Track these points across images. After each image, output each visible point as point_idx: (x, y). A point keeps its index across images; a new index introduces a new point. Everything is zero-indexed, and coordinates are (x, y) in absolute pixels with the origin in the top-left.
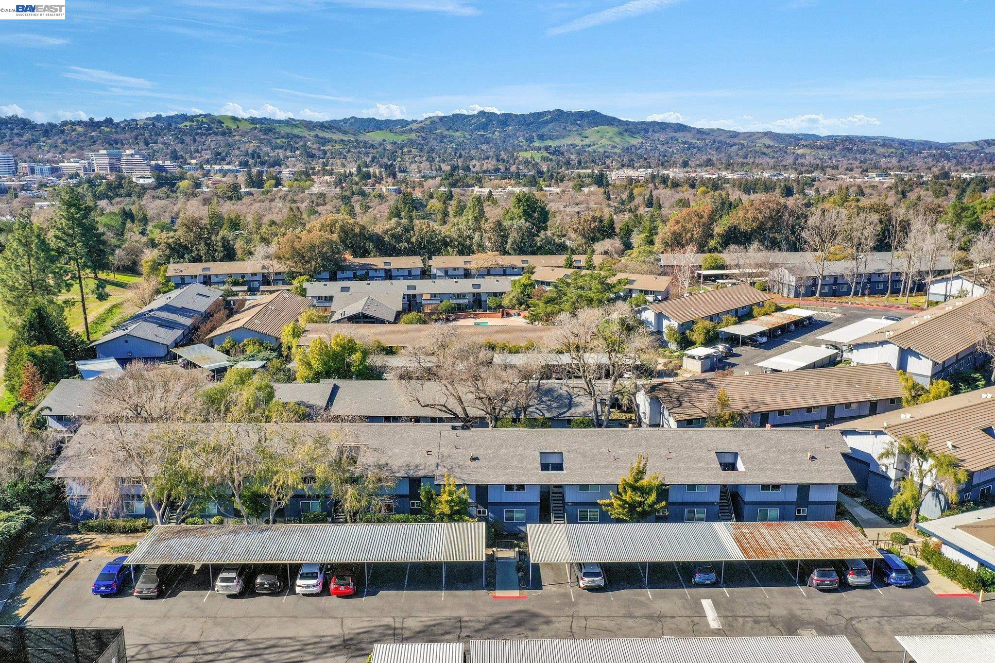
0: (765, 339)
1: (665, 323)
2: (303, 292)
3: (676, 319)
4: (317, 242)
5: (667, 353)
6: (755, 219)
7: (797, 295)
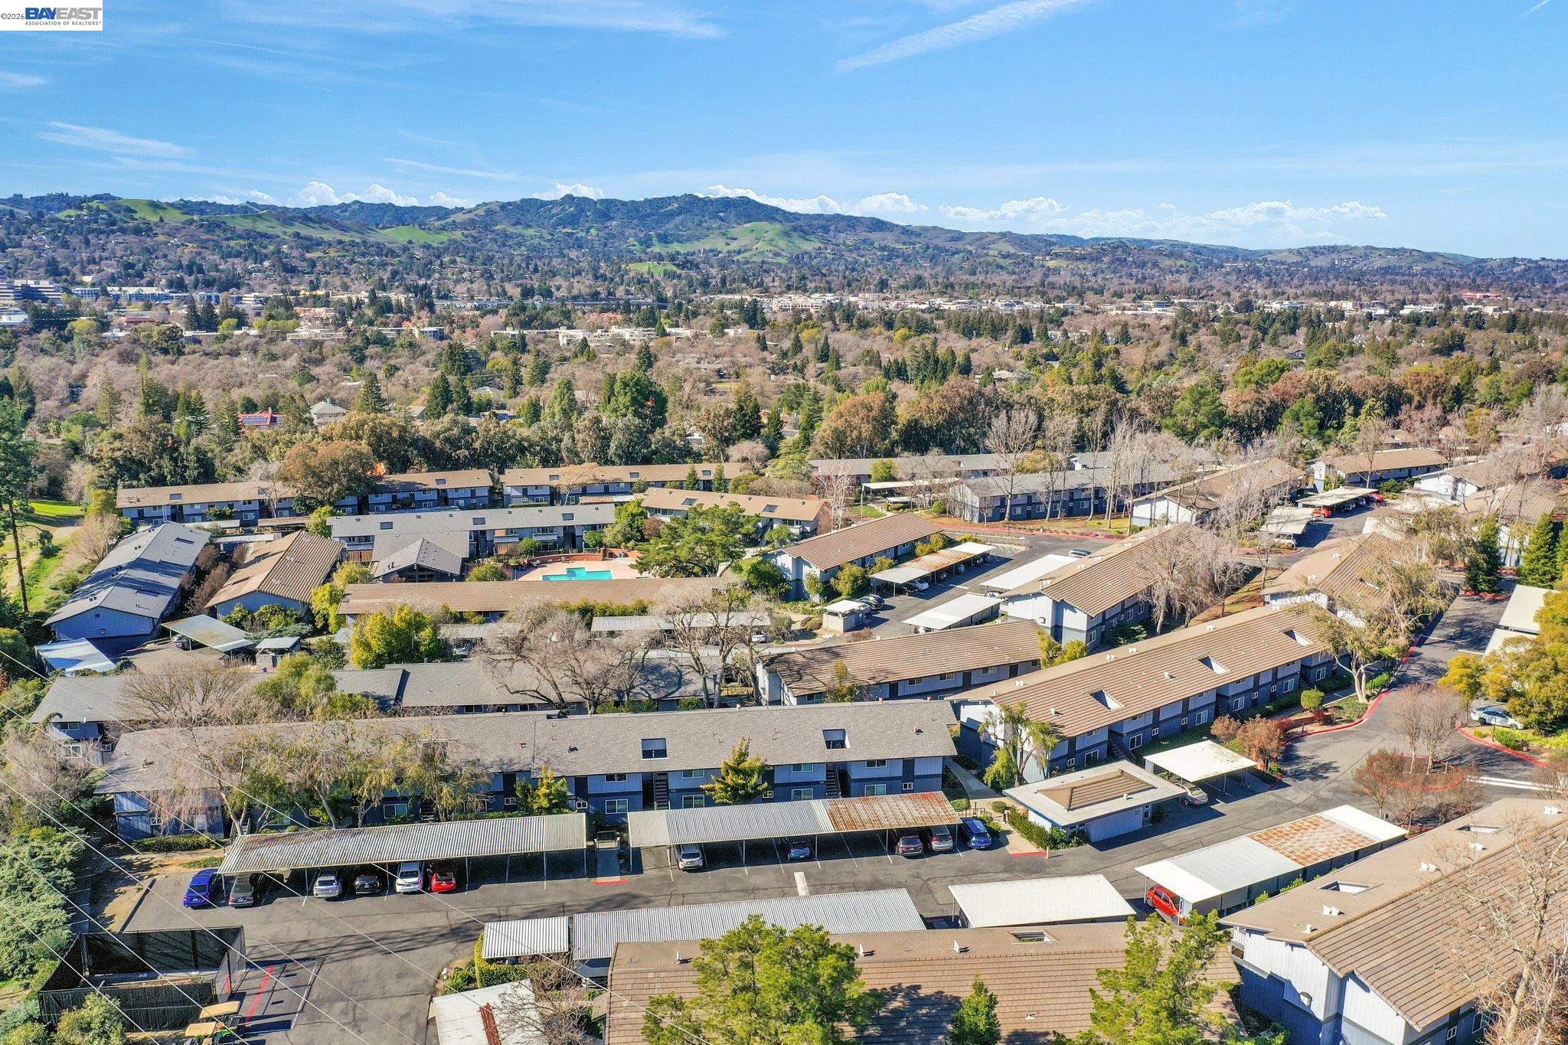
0: (925, 586)
1: (806, 570)
2: (326, 531)
3: (818, 565)
4: (340, 455)
5: (808, 607)
6: (941, 411)
7: (981, 520)
